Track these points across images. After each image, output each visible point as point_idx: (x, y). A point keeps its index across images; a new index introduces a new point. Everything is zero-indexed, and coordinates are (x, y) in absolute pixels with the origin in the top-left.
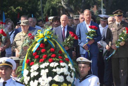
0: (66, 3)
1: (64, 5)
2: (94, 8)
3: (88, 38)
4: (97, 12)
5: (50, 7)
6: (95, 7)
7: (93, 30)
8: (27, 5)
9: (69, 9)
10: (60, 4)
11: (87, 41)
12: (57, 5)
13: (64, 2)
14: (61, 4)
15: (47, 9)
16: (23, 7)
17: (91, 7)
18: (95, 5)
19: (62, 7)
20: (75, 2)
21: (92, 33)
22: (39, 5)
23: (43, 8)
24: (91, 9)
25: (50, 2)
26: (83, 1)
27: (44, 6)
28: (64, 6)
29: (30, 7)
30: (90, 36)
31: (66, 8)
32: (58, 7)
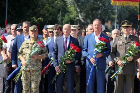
0: (83, 17)
1: (82, 18)
2: (108, 23)
3: (96, 50)
4: (111, 27)
5: (69, 20)
6: (110, 22)
7: (102, 43)
8: (48, 17)
9: (86, 22)
10: (77, 18)
11: (95, 54)
12: (75, 18)
13: (81, 16)
14: (79, 18)
15: (66, 21)
16: (44, 18)
17: (106, 22)
18: (110, 20)
19: (80, 20)
20: (91, 17)
21: (101, 45)
22: (59, 18)
23: (62, 20)
24: (106, 24)
25: (69, 16)
26: (99, 16)
27: (63, 18)
28: (81, 20)
29: (50, 18)
30: (98, 48)
31: (83, 21)
32: (75, 20)
